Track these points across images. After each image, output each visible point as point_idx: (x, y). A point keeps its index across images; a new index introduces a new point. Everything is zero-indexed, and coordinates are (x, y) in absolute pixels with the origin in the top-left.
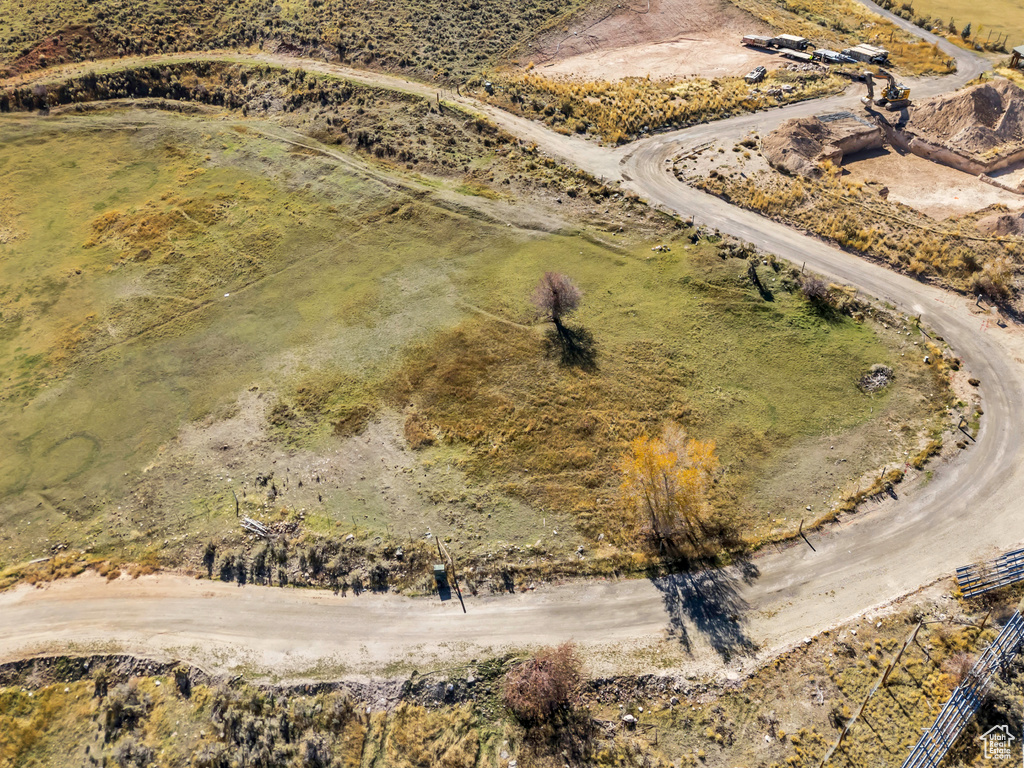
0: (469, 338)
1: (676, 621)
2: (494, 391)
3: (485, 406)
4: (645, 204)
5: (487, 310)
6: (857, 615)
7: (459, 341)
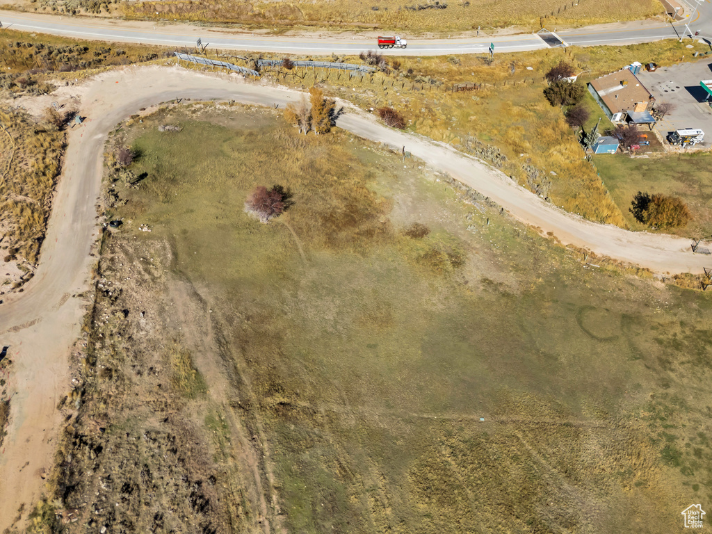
0: (323, 238)
1: (339, 114)
2: (335, 202)
3: (346, 199)
4: (99, 262)
5: (297, 250)
6: (289, 91)
7: (331, 241)
